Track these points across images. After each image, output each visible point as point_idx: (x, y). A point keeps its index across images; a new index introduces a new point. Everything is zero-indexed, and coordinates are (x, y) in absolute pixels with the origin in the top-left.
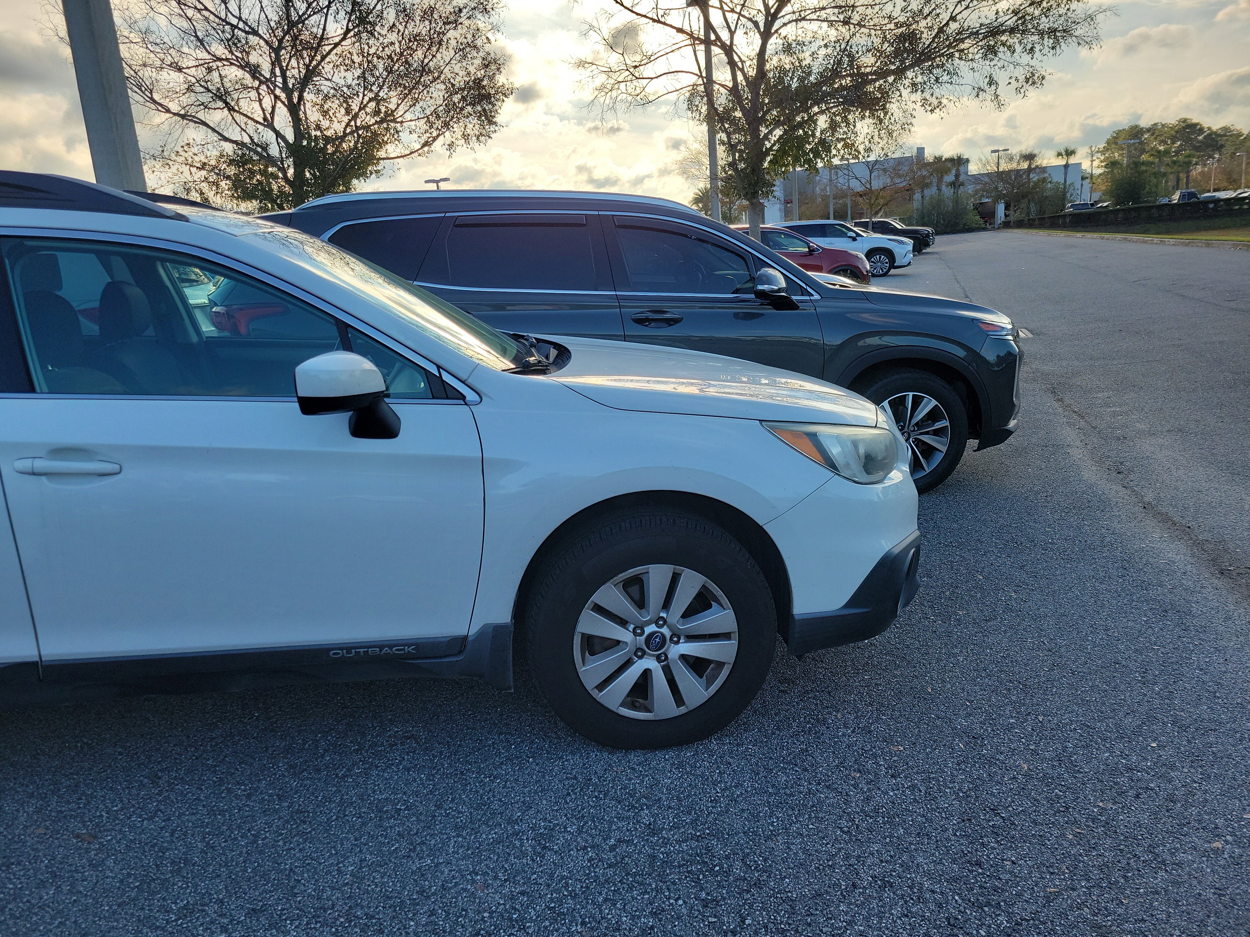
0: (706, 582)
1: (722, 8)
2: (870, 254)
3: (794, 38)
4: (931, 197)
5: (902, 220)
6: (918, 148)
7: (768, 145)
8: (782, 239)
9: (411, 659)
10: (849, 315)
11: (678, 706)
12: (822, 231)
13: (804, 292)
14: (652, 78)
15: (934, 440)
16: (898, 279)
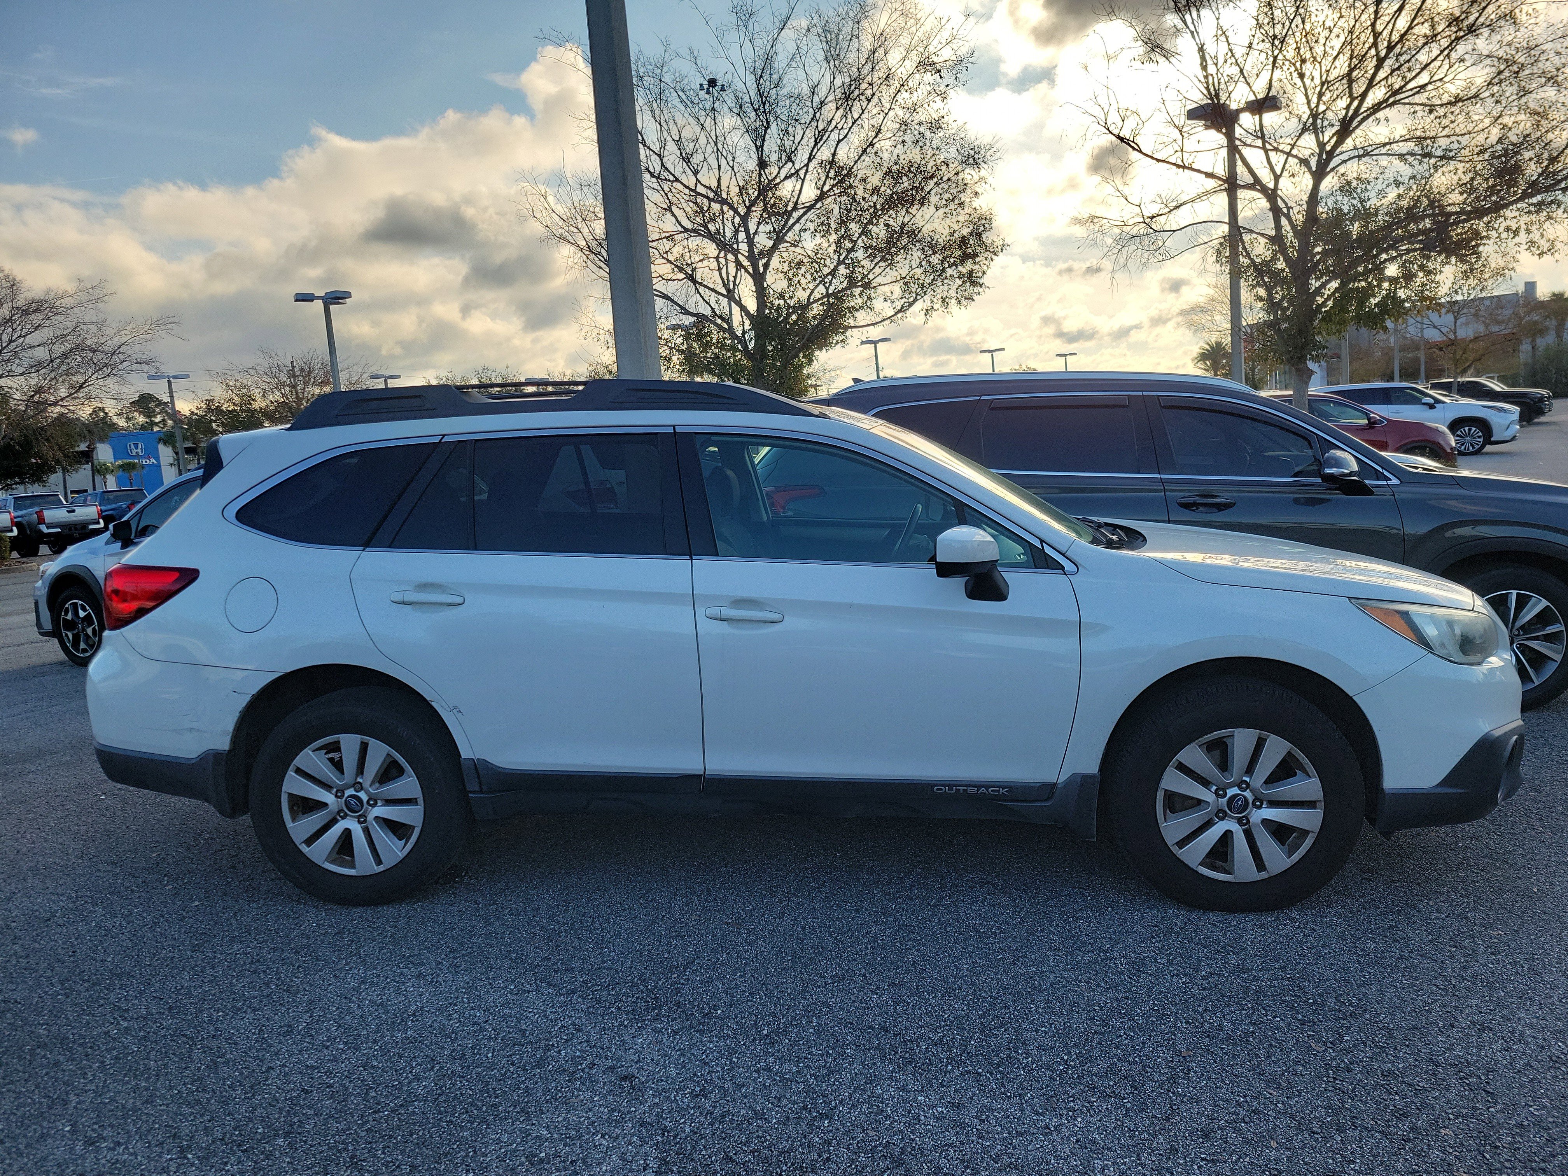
0: (1292, 748)
1: (1264, 148)
2: (1455, 425)
3: (1355, 175)
4: (1547, 348)
5: (1503, 379)
6: (1526, 283)
7: (1320, 300)
8: (1331, 408)
9: (1005, 801)
10: (1433, 502)
11: (1259, 871)
12: (1386, 397)
13: (1379, 476)
14: (1174, 231)
15: (1546, 647)
16: (1495, 459)
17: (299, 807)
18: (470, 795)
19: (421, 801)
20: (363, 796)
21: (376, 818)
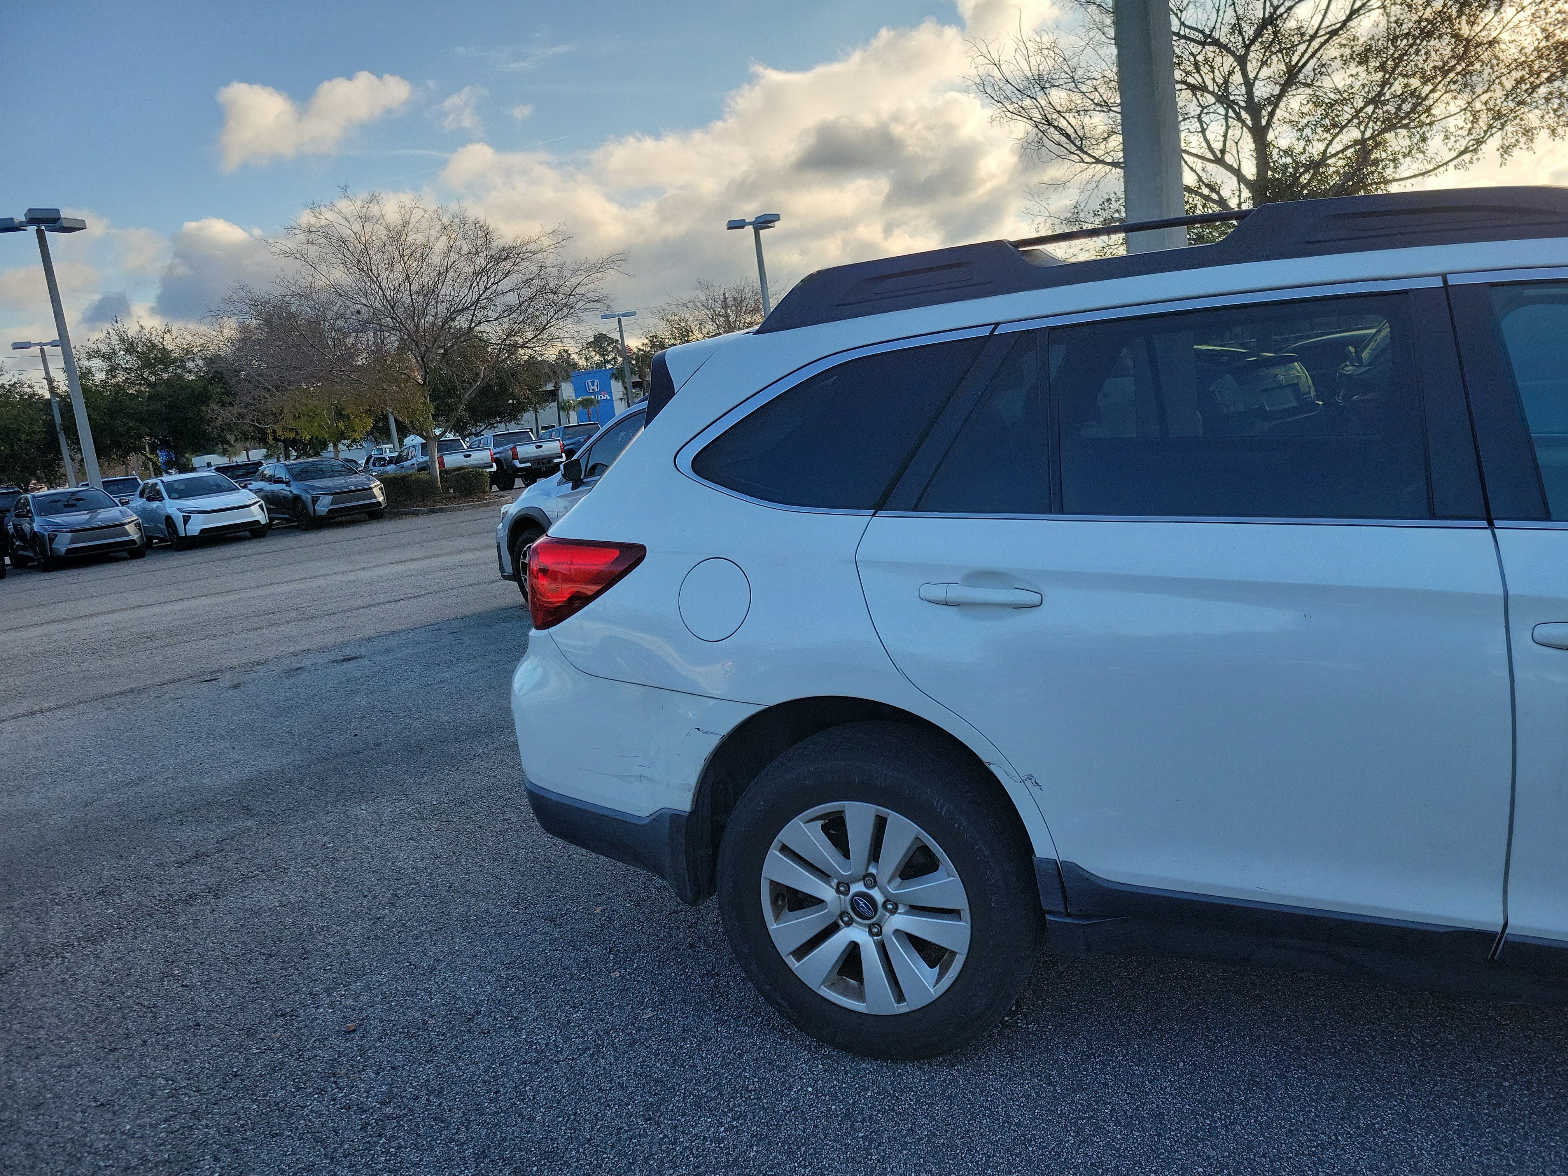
17: (783, 900)
18: (1049, 917)
19: (966, 914)
20: (876, 894)
21: (897, 932)
